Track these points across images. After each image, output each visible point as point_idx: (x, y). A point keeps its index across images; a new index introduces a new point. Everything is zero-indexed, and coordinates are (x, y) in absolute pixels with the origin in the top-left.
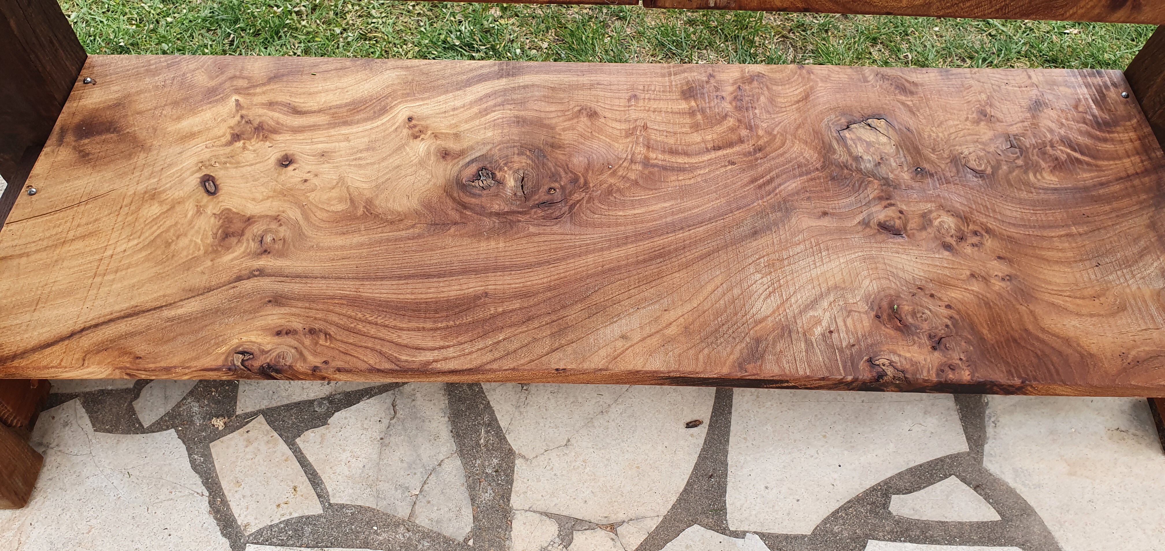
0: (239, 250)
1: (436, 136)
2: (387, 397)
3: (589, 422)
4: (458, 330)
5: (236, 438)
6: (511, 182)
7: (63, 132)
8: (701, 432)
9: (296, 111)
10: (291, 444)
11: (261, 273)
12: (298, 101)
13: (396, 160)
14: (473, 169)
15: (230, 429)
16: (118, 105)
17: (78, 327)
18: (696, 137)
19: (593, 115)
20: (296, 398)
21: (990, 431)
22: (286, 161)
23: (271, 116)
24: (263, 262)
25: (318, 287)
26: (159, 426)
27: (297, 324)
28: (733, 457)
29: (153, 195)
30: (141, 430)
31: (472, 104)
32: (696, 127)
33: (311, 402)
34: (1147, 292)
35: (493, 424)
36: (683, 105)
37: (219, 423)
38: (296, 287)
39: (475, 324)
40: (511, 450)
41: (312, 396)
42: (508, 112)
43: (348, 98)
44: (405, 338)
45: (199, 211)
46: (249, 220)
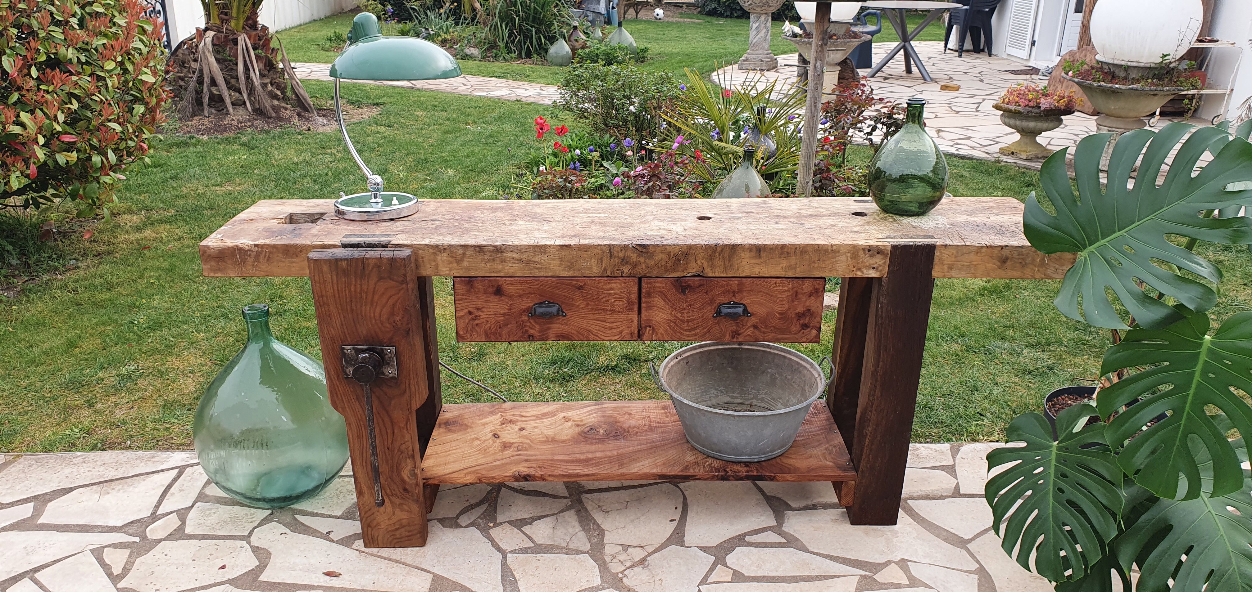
0: (511, 450)
1: (574, 421)
2: (555, 517)
3: (632, 521)
4: (588, 465)
5: (498, 529)
6: (602, 431)
7: (440, 424)
8: (675, 523)
9: (523, 416)
10: (520, 530)
11: (520, 455)
12: (524, 414)
13: (561, 427)
14: (588, 428)
15: (495, 526)
16: (458, 416)
17: (461, 468)
18: (668, 419)
19: (630, 414)
20: (519, 518)
21: (786, 520)
22: (522, 429)
23: (513, 418)
24: (519, 452)
25: (538, 457)
26: (468, 526)
27: (535, 465)
28: (687, 528)
29: (477, 439)
30: (462, 527)
31: (586, 412)
32: (667, 417)
33: (525, 519)
34: (819, 453)
35: (595, 522)
36: (663, 411)
37: (491, 525)
38: (532, 458)
39: (592, 464)
40: (603, 530)
41: (525, 517)
42: (600, 414)
43: (541, 412)
44: (570, 467)
45: (494, 442)
46: (513, 443)
